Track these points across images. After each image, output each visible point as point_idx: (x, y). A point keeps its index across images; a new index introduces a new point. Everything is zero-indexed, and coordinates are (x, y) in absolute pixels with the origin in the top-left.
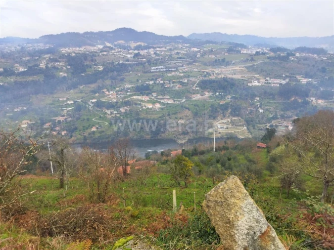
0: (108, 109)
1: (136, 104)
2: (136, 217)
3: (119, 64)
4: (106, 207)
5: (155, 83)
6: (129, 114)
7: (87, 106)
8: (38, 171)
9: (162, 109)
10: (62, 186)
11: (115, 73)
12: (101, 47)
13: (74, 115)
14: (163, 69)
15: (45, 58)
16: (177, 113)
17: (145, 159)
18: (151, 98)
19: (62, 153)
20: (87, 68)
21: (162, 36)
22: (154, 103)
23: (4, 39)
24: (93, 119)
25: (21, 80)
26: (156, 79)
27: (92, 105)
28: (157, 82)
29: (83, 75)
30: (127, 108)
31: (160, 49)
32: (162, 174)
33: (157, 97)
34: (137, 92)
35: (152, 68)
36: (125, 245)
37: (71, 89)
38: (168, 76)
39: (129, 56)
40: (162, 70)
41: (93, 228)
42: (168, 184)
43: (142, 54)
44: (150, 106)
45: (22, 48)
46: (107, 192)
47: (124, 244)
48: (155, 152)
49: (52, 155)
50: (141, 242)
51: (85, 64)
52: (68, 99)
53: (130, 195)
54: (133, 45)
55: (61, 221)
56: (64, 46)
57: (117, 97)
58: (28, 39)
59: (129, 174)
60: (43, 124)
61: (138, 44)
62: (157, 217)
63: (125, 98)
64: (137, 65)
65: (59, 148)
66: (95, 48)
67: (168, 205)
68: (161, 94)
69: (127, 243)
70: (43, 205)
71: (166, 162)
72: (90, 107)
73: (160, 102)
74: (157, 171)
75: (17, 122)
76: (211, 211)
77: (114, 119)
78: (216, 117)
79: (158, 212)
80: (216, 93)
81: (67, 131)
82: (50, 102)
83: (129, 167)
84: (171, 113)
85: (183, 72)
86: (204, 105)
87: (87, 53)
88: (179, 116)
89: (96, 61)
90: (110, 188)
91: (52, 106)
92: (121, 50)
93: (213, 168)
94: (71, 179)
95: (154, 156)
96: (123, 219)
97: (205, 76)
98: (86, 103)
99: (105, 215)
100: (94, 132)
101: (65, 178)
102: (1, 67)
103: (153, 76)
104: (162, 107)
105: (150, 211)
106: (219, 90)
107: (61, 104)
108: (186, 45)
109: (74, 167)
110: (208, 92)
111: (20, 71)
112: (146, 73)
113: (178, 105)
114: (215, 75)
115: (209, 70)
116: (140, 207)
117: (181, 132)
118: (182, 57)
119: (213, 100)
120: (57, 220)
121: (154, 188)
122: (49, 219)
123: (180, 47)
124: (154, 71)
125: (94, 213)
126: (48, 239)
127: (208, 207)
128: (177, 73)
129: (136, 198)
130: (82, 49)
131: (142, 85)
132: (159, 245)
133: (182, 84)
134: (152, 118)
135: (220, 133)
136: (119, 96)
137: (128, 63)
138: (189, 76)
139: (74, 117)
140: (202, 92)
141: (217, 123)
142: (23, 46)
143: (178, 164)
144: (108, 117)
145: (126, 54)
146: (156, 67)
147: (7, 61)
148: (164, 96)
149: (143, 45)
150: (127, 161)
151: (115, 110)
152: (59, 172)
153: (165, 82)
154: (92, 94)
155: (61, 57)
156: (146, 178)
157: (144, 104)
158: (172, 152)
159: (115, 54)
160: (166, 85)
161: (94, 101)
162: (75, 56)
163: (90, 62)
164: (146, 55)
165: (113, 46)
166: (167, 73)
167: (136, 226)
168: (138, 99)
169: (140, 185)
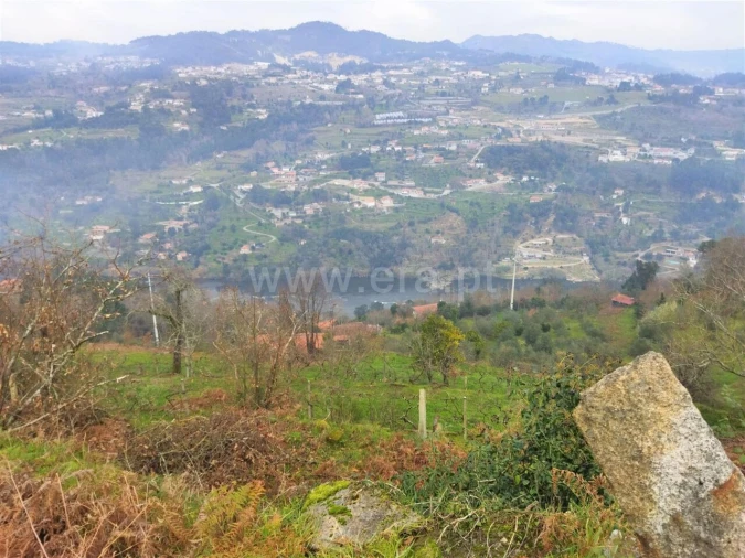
0: (276, 207)
1: (339, 198)
2: (338, 442)
3: (302, 106)
4: (273, 419)
5: (382, 151)
6: (322, 219)
7: (232, 197)
8: (126, 335)
9: (396, 210)
10: (177, 368)
11: (295, 126)
12: (264, 65)
13: (202, 218)
14: (403, 118)
15: (141, 90)
16: (430, 220)
17: (355, 321)
18: (373, 186)
19: (178, 298)
20: (234, 113)
21: (403, 42)
22: (378, 196)
23: (55, 44)
24: (245, 229)
25: (90, 137)
26: (386, 141)
27: (242, 197)
28: (389, 148)
29: (225, 128)
30: (319, 207)
31: (397, 73)
32: (394, 354)
33: (386, 182)
34: (343, 171)
35: (378, 116)
36: (331, 498)
37: (197, 160)
38: (413, 136)
39: (326, 87)
40: (399, 121)
41: (246, 460)
42: (406, 375)
43: (356, 83)
44: (370, 203)
45: (93, 66)
46: (274, 386)
48: (379, 306)
49: (156, 303)
50: (367, 493)
51: (229, 104)
52: (190, 182)
53: (323, 396)
54: (336, 61)
55: (177, 441)
56: (184, 63)
57: (297, 180)
58: (105, 45)
59: (319, 351)
60: (137, 235)
61: (348, 59)
62: (383, 446)
63: (314, 182)
64: (343, 107)
65: (172, 289)
66: (252, 68)
67: (406, 421)
68: (397, 177)
69: (337, 495)
70: (137, 408)
71: (402, 328)
72: (238, 201)
73: (392, 195)
74: (383, 347)
75: (81, 228)
76: (596, 432)
77: (290, 228)
78: (518, 232)
79: (385, 434)
80: (521, 178)
81: (188, 251)
82: (153, 187)
83: (320, 336)
84: (416, 220)
85: (449, 127)
86: (493, 203)
87: (234, 79)
88: (435, 226)
89: (252, 97)
90: (280, 377)
91: (156, 196)
92: (310, 73)
93: (507, 345)
94: (197, 356)
95: (375, 315)
96: (308, 444)
97: (498, 137)
98: (229, 191)
99: (270, 435)
100: (245, 257)
101: (184, 353)
102: (48, 109)
103: (380, 134)
104: (397, 205)
105: (368, 431)
106: (529, 171)
107: (176, 193)
108: (456, 63)
109: (203, 331)
110: (504, 174)
111: (89, 116)
112: (363, 126)
113: (432, 202)
114: (521, 135)
115: (509, 122)
116: (346, 423)
117: (438, 264)
118: (447, 91)
119: (516, 192)
120: (169, 440)
121: (375, 383)
122: (152, 438)
123: (444, 68)
124: (381, 122)
125: (248, 429)
126: (153, 479)
127: (588, 420)
128: (435, 130)
129: (337, 404)
130: (222, 70)
131: (354, 155)
132: (406, 504)
133: (445, 154)
134: (373, 230)
135: (526, 269)
136: (301, 179)
137: (324, 103)
138: (461, 135)
139: (203, 221)
140: (490, 173)
141: (521, 246)
142: (96, 61)
143: (430, 334)
144: (277, 225)
145: (321, 83)
146: (386, 113)
147: (61, 94)
148: (403, 180)
149: (358, 63)
150: (318, 322)
151: (291, 210)
152: (172, 338)
153: (406, 148)
154: (242, 171)
155: (175, 86)
156: (358, 361)
157: (356, 197)
158: (414, 308)
159: (296, 82)
160: (407, 156)
161: (247, 187)
162: (206, 85)
163: (239, 100)
164: (366, 86)
165: (291, 64)
166: (410, 128)
167: (337, 462)
168: (343, 186)
169: (345, 376)
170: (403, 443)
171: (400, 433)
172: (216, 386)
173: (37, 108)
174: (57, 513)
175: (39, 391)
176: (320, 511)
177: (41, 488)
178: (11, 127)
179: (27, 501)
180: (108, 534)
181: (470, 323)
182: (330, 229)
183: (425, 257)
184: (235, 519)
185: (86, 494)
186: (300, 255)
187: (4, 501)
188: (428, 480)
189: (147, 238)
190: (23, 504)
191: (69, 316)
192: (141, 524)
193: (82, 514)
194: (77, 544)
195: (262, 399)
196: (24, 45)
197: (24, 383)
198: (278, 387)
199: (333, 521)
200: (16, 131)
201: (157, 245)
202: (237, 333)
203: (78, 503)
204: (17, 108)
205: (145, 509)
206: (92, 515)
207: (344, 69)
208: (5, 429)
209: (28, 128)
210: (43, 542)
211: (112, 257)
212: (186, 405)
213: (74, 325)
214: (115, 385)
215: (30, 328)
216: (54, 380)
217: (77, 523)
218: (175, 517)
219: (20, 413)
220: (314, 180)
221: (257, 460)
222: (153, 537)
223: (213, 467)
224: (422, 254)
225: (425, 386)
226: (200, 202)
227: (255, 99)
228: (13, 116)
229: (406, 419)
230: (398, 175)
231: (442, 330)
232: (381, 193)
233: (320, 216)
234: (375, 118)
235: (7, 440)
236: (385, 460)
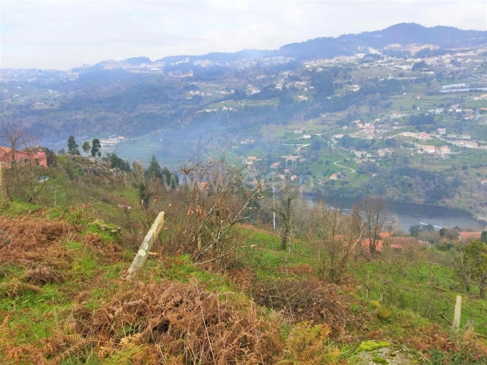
0: (358, 150)
1: (405, 145)
2: (386, 319)
3: (386, 81)
4: (341, 292)
5: (445, 112)
6: (391, 160)
7: (329, 143)
8: (258, 221)
9: (453, 156)
10: (284, 247)
11: (378, 95)
12: (361, 56)
13: (309, 155)
14: (465, 88)
15: (283, 77)
16: (482, 166)
17: (409, 236)
18: (435, 137)
19: (289, 203)
20: (337, 88)
21: (472, 31)
22: (438, 145)
23: (240, 52)
24: (335, 163)
25: (252, 105)
26: (449, 106)
27: (335, 142)
28: (450, 110)
29: (329, 98)
30: (389, 151)
31: (464, 54)
32: (438, 266)
33: (446, 135)
34: (410, 126)
35: (444, 87)
36: (375, 351)
37: (310, 118)
38: (473, 100)
39: (405, 67)
40: (461, 90)
41: (320, 314)
42: (447, 283)
43: (429, 64)
44: (431, 150)
45: (258, 63)
46: (344, 270)
47: (375, 349)
48: (430, 228)
49: (276, 205)
50: (402, 355)
51: (335, 82)
52: (304, 132)
53: (378, 284)
54: (414, 49)
55: (280, 291)
56: (310, 58)
57: (375, 132)
58: (266, 51)
59: (378, 253)
60: (270, 163)
61: (423, 47)
62: (421, 331)
63: (388, 134)
64: (416, 81)
65: (286, 198)
66: (353, 58)
67: (443, 318)
68: (455, 132)
69: (380, 350)
70: (259, 266)
71: (447, 247)
72: (333, 145)
74: (429, 258)
75: (242, 157)
77: (366, 165)
79: (425, 323)
81: (298, 175)
82: (283, 135)
83: (380, 243)
84: (469, 165)
87: (340, 66)
89: (350, 77)
90: (348, 265)
91: (283, 140)
92: (394, 58)
94: (297, 241)
95: (426, 234)
96: (364, 315)
98: (327, 138)
99: (338, 302)
100: (333, 182)
101: (289, 238)
102: (232, 89)
103: (445, 100)
104: (453, 153)
105: (411, 317)
107: (295, 139)
109: (301, 226)
111: (253, 93)
112: (431, 94)
113: (485, 153)
116: (394, 307)
120: (276, 289)
121: (420, 285)
122: (266, 285)
124: (446, 91)
125: (323, 294)
126: (264, 309)
129: (389, 292)
130: (332, 61)
131: (421, 115)
134: (431, 170)
136: (378, 132)
137: (402, 78)
139: (309, 157)
142: (260, 61)
143: (472, 255)
144: (357, 162)
145: (401, 65)
146: (450, 84)
147: (240, 80)
148: (461, 134)
149: (432, 50)
150: (379, 233)
151: (368, 152)
152: (283, 227)
153: (466, 110)
154: (338, 126)
155: (303, 73)
156: (408, 265)
157: (419, 145)
158: (460, 233)
159: (383, 65)
160: (467, 116)
161: (339, 136)
162: (322, 71)
163: (341, 79)
164: (436, 65)
165: (380, 54)
166: (471, 95)
167: (383, 333)
168: (410, 137)
169: (397, 274)
170: (438, 332)
171: (436, 324)
172: (306, 262)
173: (228, 89)
174: (214, 313)
175: (212, 245)
177: (209, 297)
178: (214, 100)
179: (202, 301)
180: (239, 332)
182: (396, 167)
183: (474, 195)
184: (310, 344)
185: (230, 306)
186: (371, 184)
187: (191, 300)
188: (453, 360)
189: (275, 165)
190: (200, 303)
191: (231, 205)
192: (256, 331)
193: (227, 316)
194: (222, 333)
195: (335, 277)
196: (225, 54)
197: (205, 239)
198: (346, 271)
200: (216, 102)
201: (281, 170)
202: (322, 231)
203: (226, 310)
204: (217, 89)
205: (259, 323)
206: (232, 318)
207: (420, 54)
208: (194, 262)
209: (221, 100)
210: (207, 327)
211: (256, 175)
212: (287, 270)
213: (233, 211)
214: (250, 249)
215: (211, 210)
216: (220, 240)
217: (223, 321)
219: (201, 255)
220: (388, 133)
221: (327, 316)
222: (261, 341)
223: (300, 312)
224: (472, 192)
225: (462, 294)
226: (309, 144)
227: (352, 78)
228: (215, 93)
229: (443, 315)
230: (457, 130)
231: (483, 254)
232: (440, 143)
233: (389, 158)
234: (442, 88)
235: (195, 268)
236: (422, 341)
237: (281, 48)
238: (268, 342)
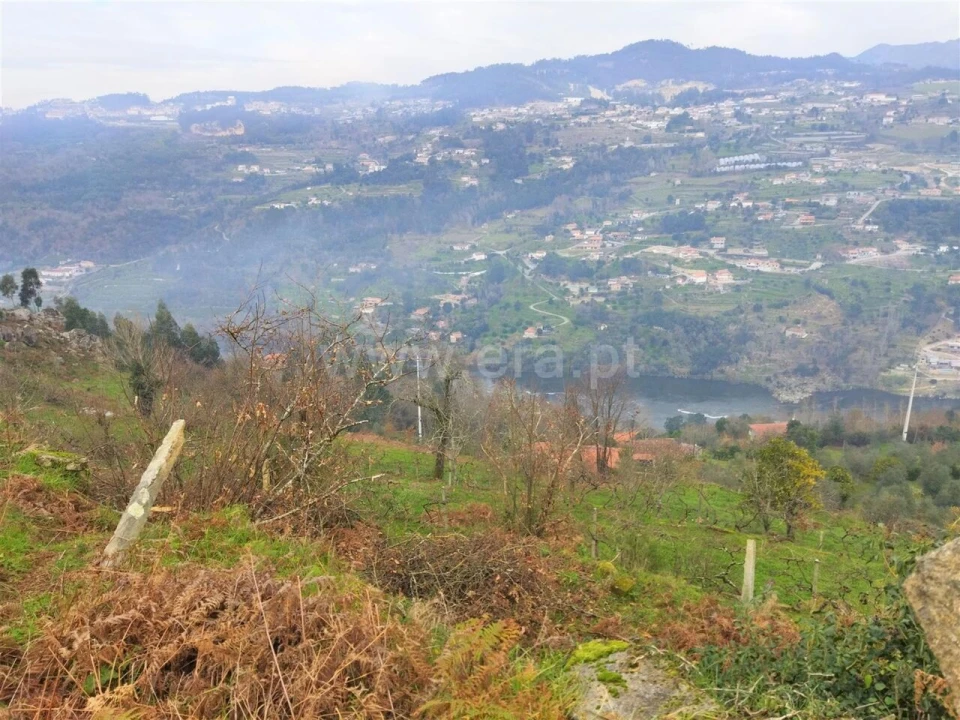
0: (574, 280)
1: (656, 270)
2: (626, 595)
3: (620, 150)
4: (545, 551)
5: (724, 208)
6: (631, 298)
7: (520, 268)
8: (388, 426)
9: (737, 288)
10: (439, 473)
11: (607, 177)
12: (575, 101)
13: (483, 292)
14: (758, 162)
15: (429, 139)
16: (786, 304)
17: (663, 436)
18: (706, 255)
19: (447, 388)
20: (533, 163)
21: (769, 58)
22: (712, 269)
23: (342, 88)
24: (531, 307)
25: (372, 194)
26: (730, 196)
27: (532, 267)
28: (734, 204)
29: (519, 181)
30: (628, 282)
31: (757, 101)
32: (716, 487)
33: (725, 250)
34: (664, 235)
35: (722, 161)
37: (484, 221)
38: (772, 186)
39: (653, 125)
40: (752, 166)
41: (508, 597)
42: (731, 518)
43: (696, 118)
44: (700, 278)
45: (380, 110)
46: (550, 508)
47: (602, 656)
48: (699, 419)
49: (422, 392)
51: (528, 152)
52: (474, 248)
53: (612, 530)
54: (671, 90)
55: (432, 561)
56: (478, 104)
57: (604, 246)
58: (395, 87)
59: (613, 471)
60: (409, 310)
61: (686, 87)
62: (689, 610)
63: (626, 249)
64: (673, 151)
65: (442, 377)
66: (560, 105)
67: (725, 582)
68: (741, 243)
69: (611, 658)
70: (391, 514)
71: (730, 453)
72: (527, 272)
73: (732, 268)
74: (700, 475)
75: (352, 299)
76: (934, 612)
77: (589, 308)
78: (927, 327)
79: (694, 594)
80: (937, 247)
81: (463, 332)
82: (432, 254)
83: (615, 452)
84: (764, 303)
85: (827, 174)
86: (888, 283)
87: (537, 120)
88: (794, 313)
89: (557, 142)
90: (558, 499)
91: (434, 264)
92: (633, 108)
93: (892, 492)
94: (463, 460)
95: (692, 431)
96: (588, 591)
97: (905, 187)
98: (517, 260)
99: (540, 571)
100: (529, 342)
101: (448, 455)
102: (328, 162)
103: (724, 185)
104: (739, 282)
105: (669, 587)
106: (951, 238)
107: (456, 261)
108: (846, 85)
109: (471, 430)
110: (910, 241)
111: (371, 171)
112: (699, 175)
113: (792, 280)
114: (942, 184)
115: (923, 166)
116: (640, 570)
117: (795, 366)
118: (829, 123)
119: (926, 269)
120: (423, 558)
121: (685, 524)
122: (404, 552)
123: (826, 92)
124: (724, 169)
125: (514, 559)
126: (400, 601)
127: (923, 594)
128: (806, 178)
129: (630, 543)
130: (523, 110)
131: (683, 214)
132: (703, 686)
133: (818, 211)
134: (701, 314)
135: (933, 382)
136: (609, 245)
137: (649, 145)
138: (845, 185)
139: (483, 296)
140: (887, 240)
141: (928, 348)
142: (383, 106)
143: (772, 464)
144: (571, 303)
145: (647, 120)
146: (734, 156)
147: (344, 145)
148: (751, 248)
149: (701, 91)
150: (613, 433)
151: (592, 284)
152: (437, 435)
153: (760, 204)
154: (536, 235)
155: (468, 133)
156: (663, 491)
157: (680, 269)
158: (752, 426)
159: (614, 120)
160: (760, 215)
161: (539, 255)
162: (504, 130)
163: (540, 146)
164: (709, 120)
165: (610, 98)
166: (768, 175)
167: (623, 620)
168: (665, 255)
169: (645, 508)
170: (717, 610)
171: (714, 595)
172: (481, 500)
173: (318, 162)
174: (293, 622)
175: (291, 482)
176: (587, 675)
177: (281, 591)
178: (290, 183)
179: (265, 602)
180: (343, 656)
181: (835, 455)
182: (641, 311)
183: (774, 356)
184: (482, 662)
185: (326, 604)
187: (244, 600)
188: (737, 661)
189: (419, 314)
190: (260, 605)
191: (330, 399)
192: (379, 649)
193: (319, 627)
194: (310, 661)
195: (534, 524)
197: (277, 471)
198: (555, 511)
199: (602, 690)
200: (295, 187)
201: (430, 323)
202: (510, 436)
203: (316, 614)
204: (298, 162)
205: (385, 631)
206: (329, 630)
207: (683, 100)
208: (253, 521)
209: (306, 185)
210: (276, 653)
211: (380, 335)
212: (445, 519)
213: (334, 410)
214: (370, 484)
215: (289, 409)
216: (308, 471)
217: (312, 636)
218: (417, 648)
219: (269, 504)
220: (626, 247)
221: (522, 600)
222: (390, 667)
223: (470, 599)
224: (770, 351)
225: (758, 536)
226: (483, 272)
227: (560, 144)
228: (293, 170)
229: (726, 577)
230: (744, 240)
231: (790, 461)
232: (716, 265)
233: (629, 294)
234: (719, 163)
235: (254, 533)
236: (690, 629)
237: (423, 81)
238: (403, 667)
